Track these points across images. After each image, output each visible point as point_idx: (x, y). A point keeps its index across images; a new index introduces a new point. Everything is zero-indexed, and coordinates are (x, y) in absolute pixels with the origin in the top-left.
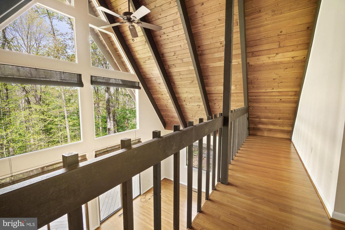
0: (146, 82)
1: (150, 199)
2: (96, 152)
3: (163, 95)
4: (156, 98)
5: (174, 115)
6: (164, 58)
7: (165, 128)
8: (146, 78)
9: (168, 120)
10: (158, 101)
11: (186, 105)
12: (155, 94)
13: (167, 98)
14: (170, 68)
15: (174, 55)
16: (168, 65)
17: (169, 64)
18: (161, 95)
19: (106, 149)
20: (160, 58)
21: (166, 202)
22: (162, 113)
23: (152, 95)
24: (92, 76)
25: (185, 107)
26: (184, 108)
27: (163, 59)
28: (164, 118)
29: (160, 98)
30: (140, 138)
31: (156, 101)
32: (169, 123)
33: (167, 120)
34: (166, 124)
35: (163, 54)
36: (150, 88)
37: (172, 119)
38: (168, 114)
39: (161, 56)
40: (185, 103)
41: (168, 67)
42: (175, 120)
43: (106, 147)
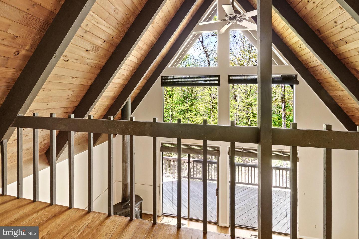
0: (312, 73)
4: (336, 96)
6: (322, 35)
8: (309, 67)
10: (340, 101)
12: (331, 90)
14: (337, 47)
15: (336, 26)
16: (332, 43)
17: (335, 41)
18: (342, 92)
19: (241, 149)
20: (317, 36)
23: (328, 92)
24: (229, 76)
27: (321, 37)
29: (341, 96)
31: (336, 100)
35: (318, 29)
36: (321, 81)
39: (317, 33)
41: (335, 46)
43: (242, 147)
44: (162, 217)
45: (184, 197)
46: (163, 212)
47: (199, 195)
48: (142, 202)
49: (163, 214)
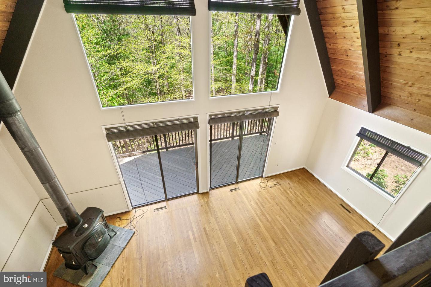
1: (271, 187)
2: (210, 115)
3: (346, 26)
4: (330, 33)
5: (358, 74)
7: (330, 96)
9: (343, 81)
10: (331, 41)
11: (400, 55)
12: (329, 26)
13: (353, 35)
18: (342, 29)
19: (224, 114)
21: (291, 201)
22: (334, 67)
23: (323, 27)
25: (394, 60)
26: (389, 61)
28: (335, 77)
29: (337, 35)
30: (278, 106)
31: (326, 40)
32: (343, 87)
33: (339, 82)
34: (335, 88)
37: (350, 81)
38: (345, 71)
40: (399, 50)
42: (355, 85)
43: (224, 112)
44: (134, 210)
45: (152, 176)
46: (133, 205)
47: (168, 168)
48: (103, 214)
49: (133, 207)
